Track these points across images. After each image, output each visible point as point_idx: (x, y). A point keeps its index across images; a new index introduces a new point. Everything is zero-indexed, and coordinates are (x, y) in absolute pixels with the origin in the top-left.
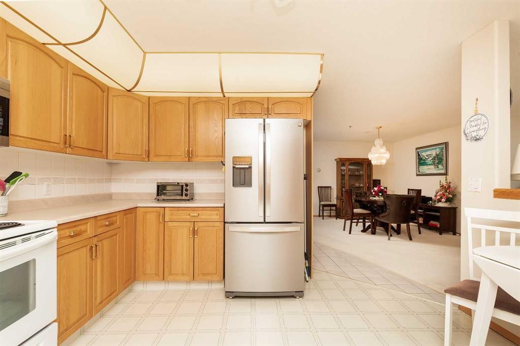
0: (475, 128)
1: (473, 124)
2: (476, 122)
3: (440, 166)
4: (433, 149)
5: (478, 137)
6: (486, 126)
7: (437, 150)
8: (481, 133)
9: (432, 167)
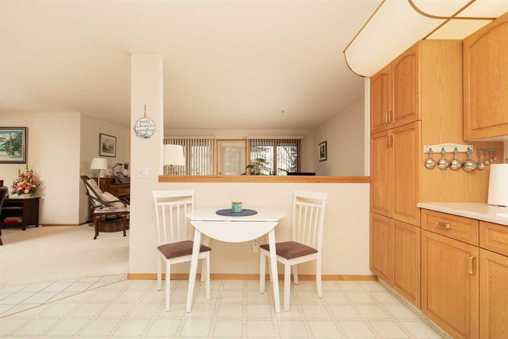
0: (145, 128)
1: (143, 124)
2: (145, 124)
3: (16, 153)
4: (6, 132)
5: (146, 135)
6: (153, 128)
7: (12, 134)
8: (149, 133)
9: (5, 153)
